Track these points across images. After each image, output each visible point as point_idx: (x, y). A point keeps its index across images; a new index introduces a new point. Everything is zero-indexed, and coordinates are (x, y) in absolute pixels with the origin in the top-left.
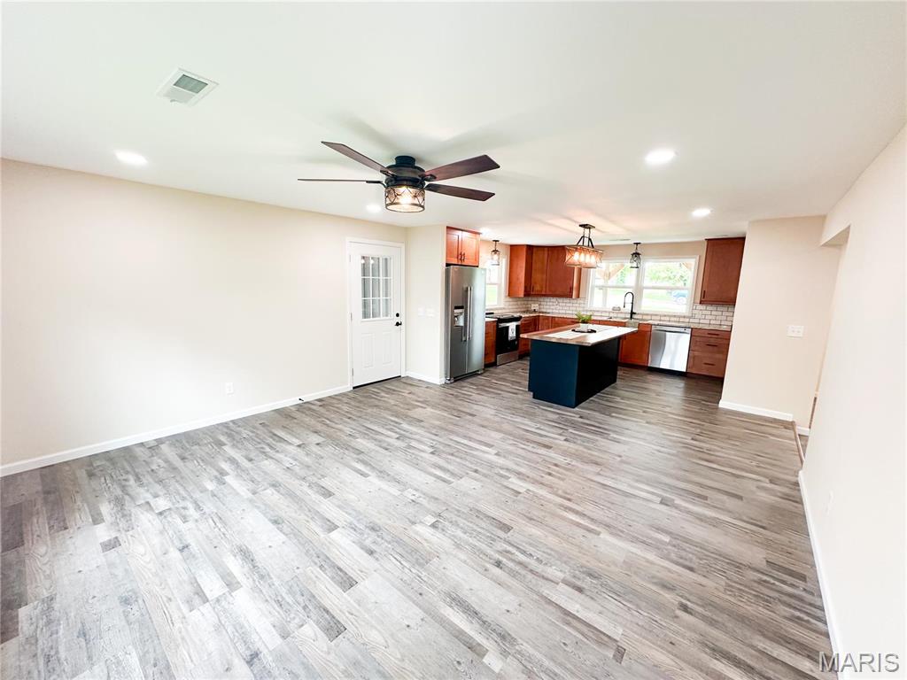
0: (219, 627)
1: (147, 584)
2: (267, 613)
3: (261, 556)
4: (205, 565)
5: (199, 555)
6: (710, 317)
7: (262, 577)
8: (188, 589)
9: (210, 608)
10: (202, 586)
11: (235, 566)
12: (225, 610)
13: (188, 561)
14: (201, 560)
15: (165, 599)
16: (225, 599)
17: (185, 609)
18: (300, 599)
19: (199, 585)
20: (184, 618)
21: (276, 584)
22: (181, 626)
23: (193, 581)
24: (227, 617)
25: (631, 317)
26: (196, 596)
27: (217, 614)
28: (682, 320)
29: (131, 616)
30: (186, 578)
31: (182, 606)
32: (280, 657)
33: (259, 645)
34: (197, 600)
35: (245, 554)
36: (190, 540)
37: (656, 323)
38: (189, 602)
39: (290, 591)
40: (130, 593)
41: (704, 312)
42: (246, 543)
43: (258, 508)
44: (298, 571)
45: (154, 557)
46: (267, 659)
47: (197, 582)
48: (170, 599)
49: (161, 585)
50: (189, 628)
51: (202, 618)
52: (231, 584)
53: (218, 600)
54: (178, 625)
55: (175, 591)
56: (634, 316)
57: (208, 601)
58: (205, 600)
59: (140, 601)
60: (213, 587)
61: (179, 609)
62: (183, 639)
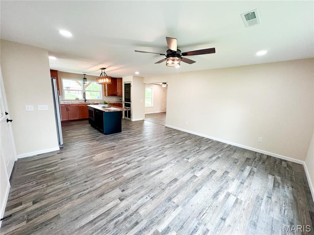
0: (241, 192)
1: (245, 222)
2: (231, 184)
3: (214, 191)
4: (226, 206)
5: (224, 210)
6: (108, 100)
7: (222, 188)
8: (237, 206)
9: (239, 196)
10: (234, 202)
11: (221, 197)
12: (237, 193)
13: (228, 213)
14: (225, 208)
15: (245, 211)
16: (233, 194)
17: (243, 203)
18: (223, 178)
19: (234, 204)
20: (245, 201)
21: (222, 184)
22: (247, 201)
23: (234, 206)
24: (238, 191)
25: (85, 102)
26: (238, 202)
27: (239, 194)
28: (100, 101)
29: (256, 218)
30: (234, 209)
31: (243, 204)
32: (239, 179)
33: (239, 183)
34: (239, 201)
35: (216, 196)
36: (218, 219)
37: (99, 103)
38: (241, 203)
39: (223, 181)
40: (252, 226)
41: (106, 98)
42: (211, 197)
43: (189, 200)
44: (215, 181)
45: (234, 230)
46: (240, 181)
47: (234, 205)
48: (244, 209)
49: (242, 216)
50: (246, 199)
51: (242, 197)
52: (228, 195)
53: (235, 196)
54: (248, 202)
55: (241, 209)
56: (86, 101)
57: (237, 198)
58: (237, 199)
59: (251, 219)
60: (232, 199)
61: (244, 205)
62: (249, 199)
